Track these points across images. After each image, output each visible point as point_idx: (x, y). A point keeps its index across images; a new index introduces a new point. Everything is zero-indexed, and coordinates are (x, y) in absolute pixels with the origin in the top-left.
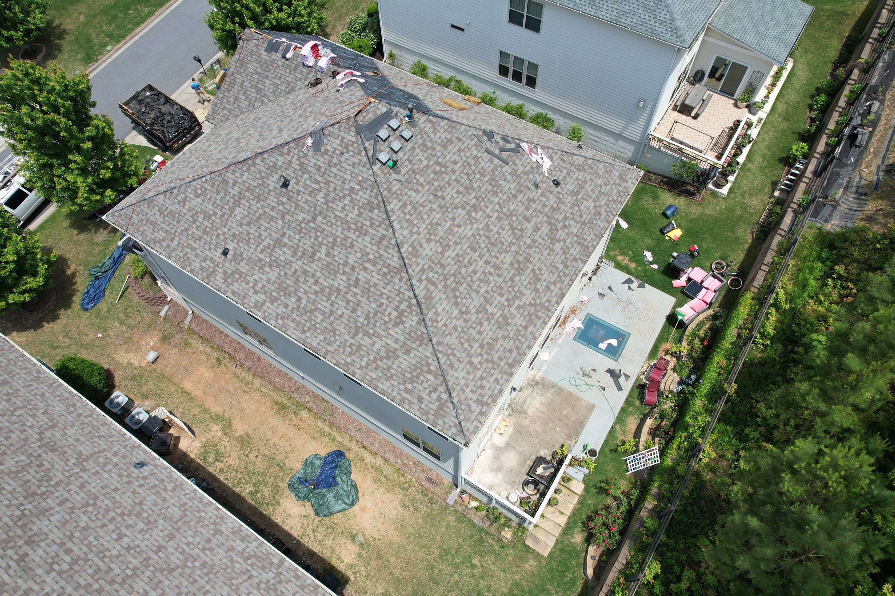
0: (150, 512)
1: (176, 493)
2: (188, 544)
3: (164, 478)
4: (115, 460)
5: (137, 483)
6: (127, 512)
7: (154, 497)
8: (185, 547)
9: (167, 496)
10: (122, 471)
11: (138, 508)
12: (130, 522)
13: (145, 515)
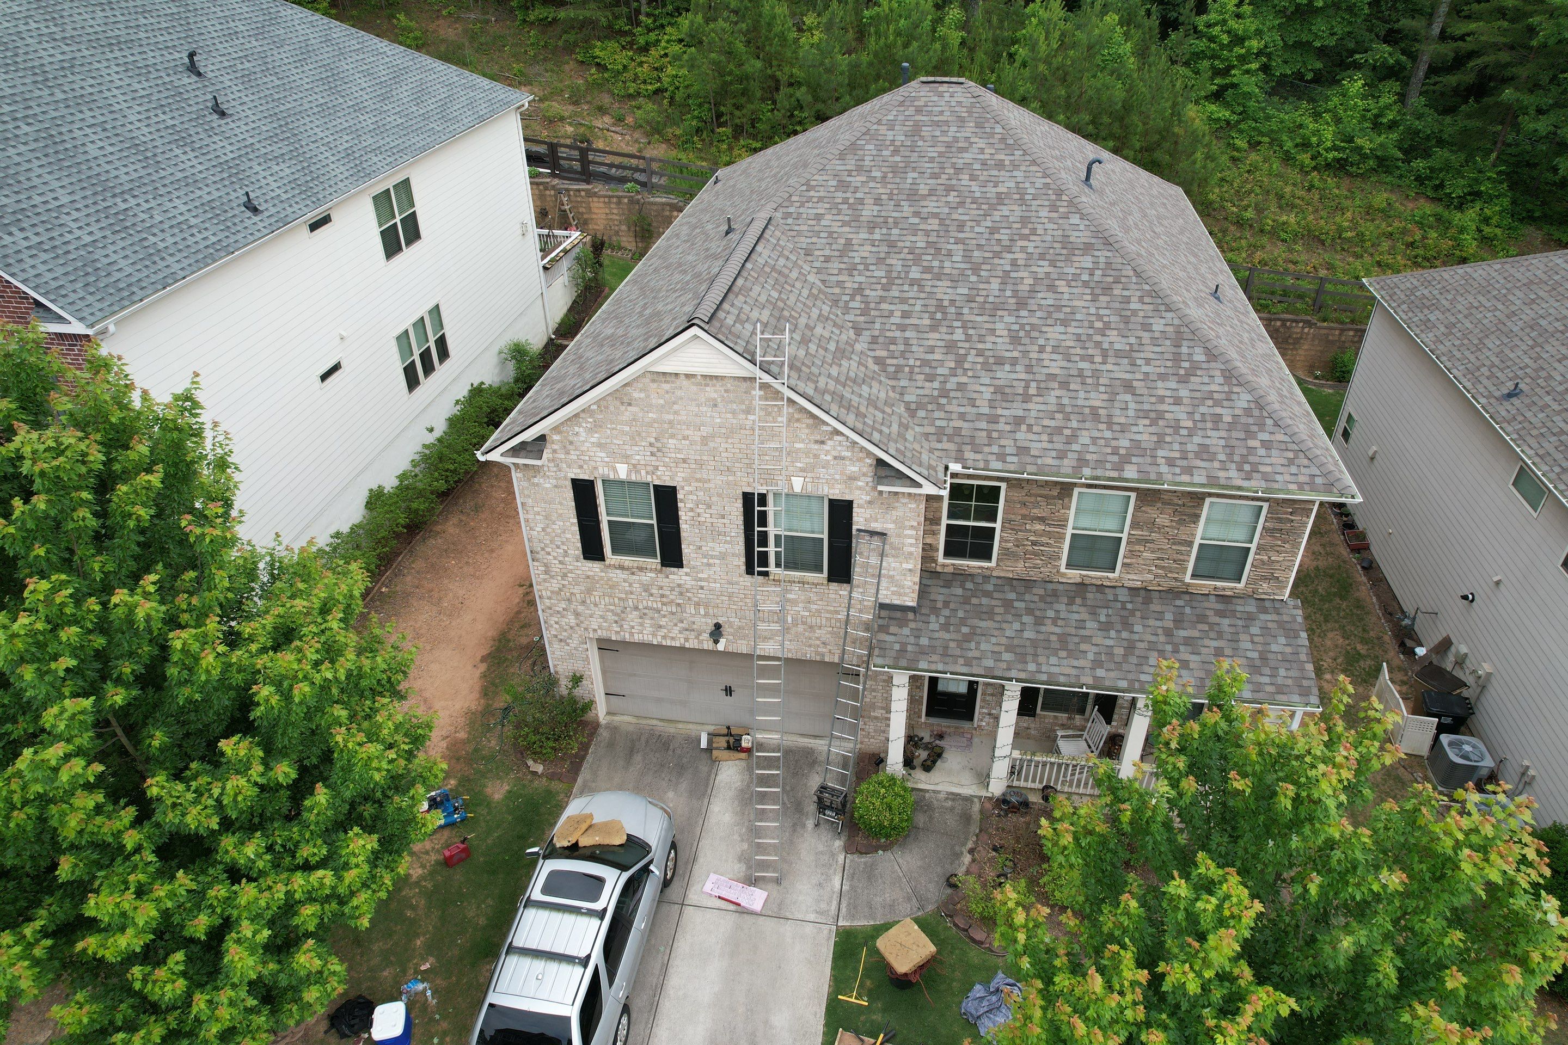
0: (1526, 338)
1: (1478, 364)
2: (1497, 309)
3: (1485, 381)
4: (1548, 399)
5: (1528, 370)
6: (1558, 335)
7: (1512, 355)
8: (1500, 306)
9: (1493, 359)
10: (1543, 384)
11: (1540, 340)
12: (1557, 324)
13: (1533, 334)
